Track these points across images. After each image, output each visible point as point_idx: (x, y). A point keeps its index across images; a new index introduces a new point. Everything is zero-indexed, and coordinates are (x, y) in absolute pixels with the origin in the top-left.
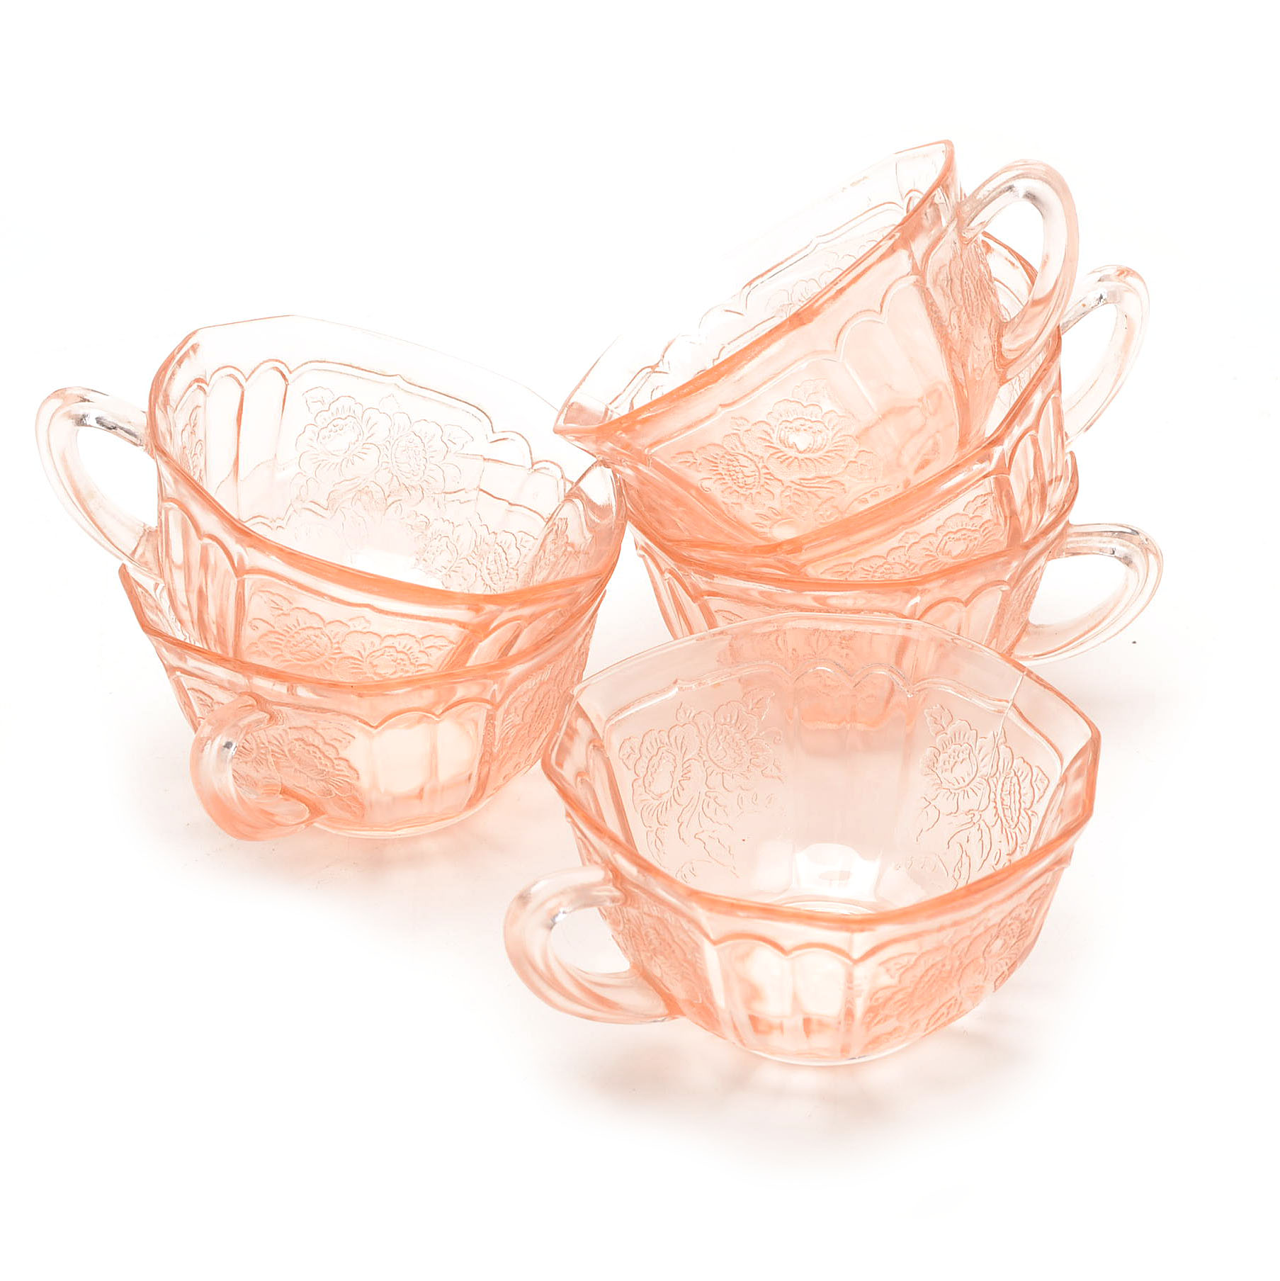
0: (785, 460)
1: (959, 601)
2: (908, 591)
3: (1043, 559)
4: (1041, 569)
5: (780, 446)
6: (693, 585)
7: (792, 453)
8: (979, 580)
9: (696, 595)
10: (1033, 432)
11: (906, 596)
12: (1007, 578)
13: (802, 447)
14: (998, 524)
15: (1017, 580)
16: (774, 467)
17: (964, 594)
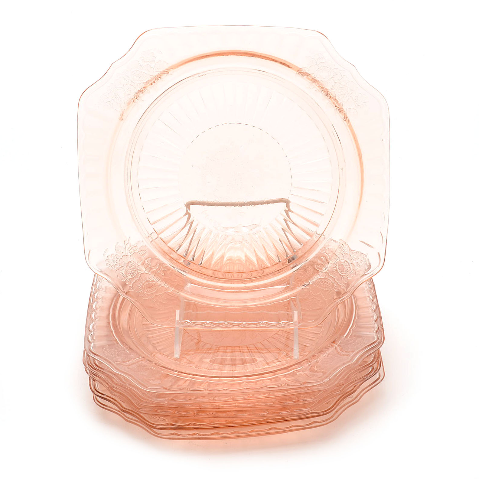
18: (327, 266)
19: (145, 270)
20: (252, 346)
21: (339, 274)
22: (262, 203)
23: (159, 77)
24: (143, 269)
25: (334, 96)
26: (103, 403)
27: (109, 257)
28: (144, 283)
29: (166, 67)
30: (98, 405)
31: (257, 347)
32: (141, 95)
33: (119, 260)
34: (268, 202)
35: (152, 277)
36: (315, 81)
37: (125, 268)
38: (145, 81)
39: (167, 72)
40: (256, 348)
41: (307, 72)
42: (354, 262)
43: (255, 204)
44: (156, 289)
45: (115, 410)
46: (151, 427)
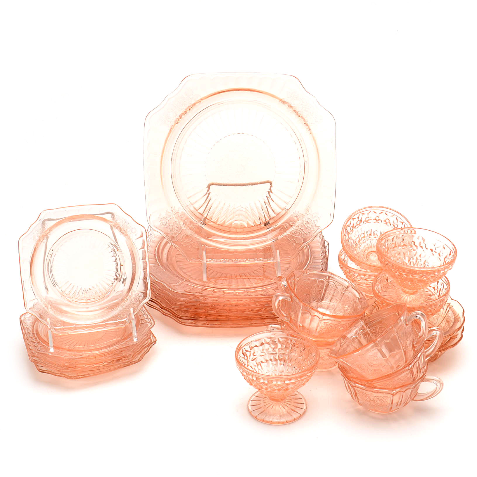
0: (371, 366)
1: (402, 392)
2: (392, 390)
3: (420, 382)
4: (420, 384)
5: (370, 363)
6: (352, 384)
7: (372, 365)
8: (407, 388)
9: (352, 386)
10: (418, 361)
11: (392, 391)
12: (412, 387)
13: (374, 364)
14: (411, 377)
15: (414, 387)
16: (369, 367)
17: (404, 390)
18: (297, 222)
19: (184, 227)
20: (243, 275)
21: (306, 227)
22: (257, 184)
23: (194, 105)
24: (183, 227)
25: (302, 115)
26: (150, 304)
27: (162, 219)
28: (184, 236)
29: (199, 98)
30: (147, 305)
31: (246, 275)
32: (183, 116)
33: (168, 221)
34: (261, 183)
35: (189, 232)
36: (290, 106)
37: (172, 226)
38: (186, 107)
39: (199, 101)
40: (240, 276)
41: (286, 101)
42: (314, 219)
43: (253, 184)
44: (192, 239)
45: (158, 308)
46: (177, 317)
